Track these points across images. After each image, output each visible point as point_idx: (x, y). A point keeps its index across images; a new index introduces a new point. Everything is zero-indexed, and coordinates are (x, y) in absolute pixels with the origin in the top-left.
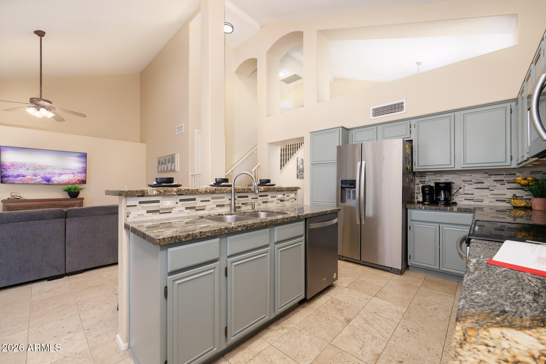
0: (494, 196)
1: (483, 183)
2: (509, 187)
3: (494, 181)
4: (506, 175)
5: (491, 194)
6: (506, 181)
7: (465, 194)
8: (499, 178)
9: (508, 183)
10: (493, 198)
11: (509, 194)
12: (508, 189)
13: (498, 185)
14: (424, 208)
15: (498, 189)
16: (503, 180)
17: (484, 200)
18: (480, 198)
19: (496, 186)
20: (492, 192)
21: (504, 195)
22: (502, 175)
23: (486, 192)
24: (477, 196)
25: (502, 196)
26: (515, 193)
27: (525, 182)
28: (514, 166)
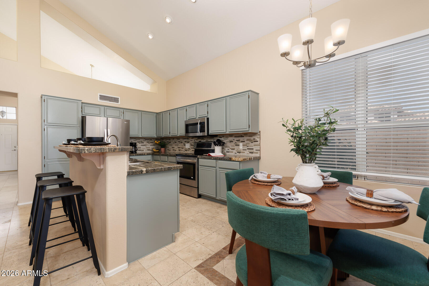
0: (147, 148)
1: (144, 143)
3: (147, 142)
5: (146, 148)
10: (147, 149)
11: (151, 147)
12: (151, 145)
18: (143, 149)
19: (147, 144)
21: (150, 148)
22: (149, 140)
23: (144, 147)
24: (142, 149)
25: (149, 148)
26: (153, 147)
27: (157, 143)
28: (156, 137)
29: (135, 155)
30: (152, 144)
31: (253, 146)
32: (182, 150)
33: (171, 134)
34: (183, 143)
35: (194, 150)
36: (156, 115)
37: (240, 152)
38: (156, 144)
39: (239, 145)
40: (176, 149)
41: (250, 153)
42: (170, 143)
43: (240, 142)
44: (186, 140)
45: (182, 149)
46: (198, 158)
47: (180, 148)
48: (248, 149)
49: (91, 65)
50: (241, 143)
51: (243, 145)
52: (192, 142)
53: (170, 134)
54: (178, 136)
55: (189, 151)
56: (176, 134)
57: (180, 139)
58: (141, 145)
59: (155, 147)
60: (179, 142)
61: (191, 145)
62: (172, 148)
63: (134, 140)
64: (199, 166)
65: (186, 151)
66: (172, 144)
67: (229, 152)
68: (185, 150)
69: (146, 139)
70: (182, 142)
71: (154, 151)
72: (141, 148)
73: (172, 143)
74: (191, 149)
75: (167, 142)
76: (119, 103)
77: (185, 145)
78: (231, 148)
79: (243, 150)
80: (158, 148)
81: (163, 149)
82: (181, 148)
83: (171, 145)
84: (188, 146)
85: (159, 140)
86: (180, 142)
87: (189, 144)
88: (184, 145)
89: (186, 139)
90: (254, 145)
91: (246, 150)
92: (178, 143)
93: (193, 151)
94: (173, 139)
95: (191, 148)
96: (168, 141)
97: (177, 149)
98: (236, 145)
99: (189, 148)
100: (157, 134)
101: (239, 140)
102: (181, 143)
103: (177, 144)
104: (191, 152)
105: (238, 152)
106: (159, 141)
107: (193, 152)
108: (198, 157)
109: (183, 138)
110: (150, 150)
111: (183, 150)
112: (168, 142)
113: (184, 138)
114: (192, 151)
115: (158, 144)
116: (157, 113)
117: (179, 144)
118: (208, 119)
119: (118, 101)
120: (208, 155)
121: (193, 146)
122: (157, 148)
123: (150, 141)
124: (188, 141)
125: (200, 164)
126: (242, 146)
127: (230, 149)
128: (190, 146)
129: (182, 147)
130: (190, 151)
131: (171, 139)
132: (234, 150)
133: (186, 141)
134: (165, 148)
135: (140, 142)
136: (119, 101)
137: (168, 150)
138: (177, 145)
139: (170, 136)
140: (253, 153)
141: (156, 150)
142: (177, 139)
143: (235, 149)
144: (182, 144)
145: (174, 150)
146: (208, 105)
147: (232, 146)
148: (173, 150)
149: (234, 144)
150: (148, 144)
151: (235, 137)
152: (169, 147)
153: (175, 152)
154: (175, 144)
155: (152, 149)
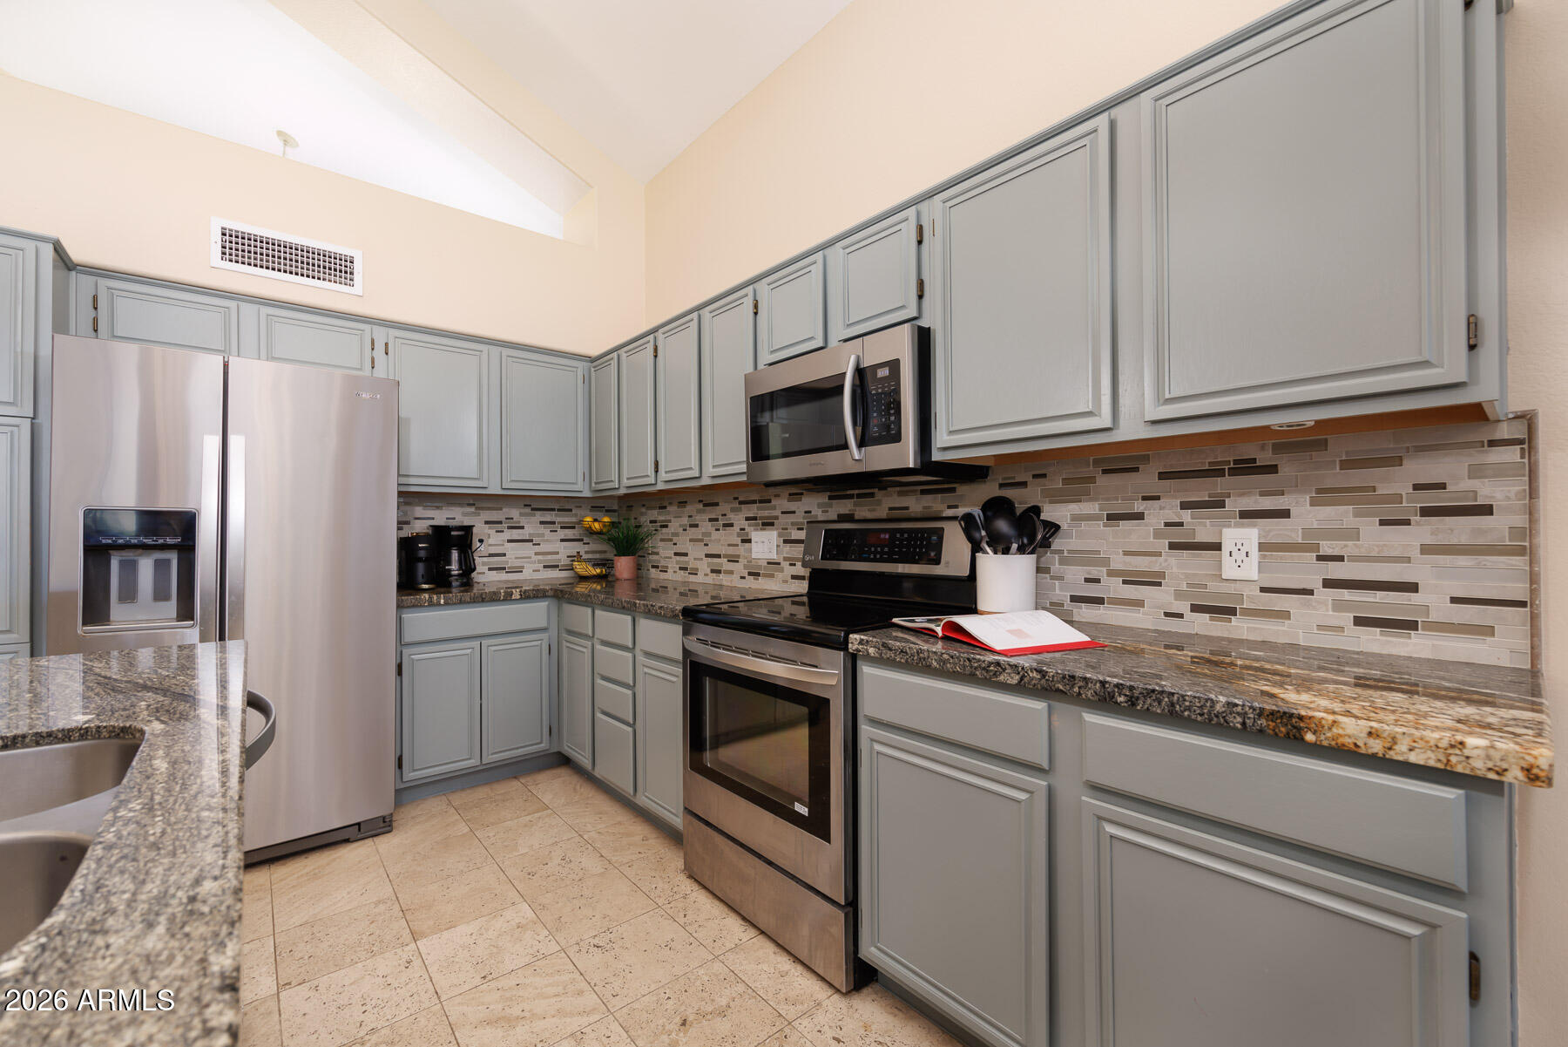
0: (540, 557)
1: (522, 528)
2: (563, 537)
3: (542, 523)
4: (559, 510)
5: (536, 554)
6: (559, 523)
7: (491, 555)
8: (548, 517)
9: (562, 528)
10: (539, 562)
11: (564, 552)
12: (562, 540)
13: (546, 531)
14: (442, 602)
15: (547, 541)
16: (554, 523)
17: (523, 567)
18: (518, 563)
19: (543, 535)
20: (537, 549)
21: (557, 553)
22: (553, 510)
23: (527, 549)
24: (511, 560)
25: (554, 557)
26: (574, 548)
27: (597, 526)
28: (587, 494)
29: (446, 604)
30: (569, 533)
31: (1415, 553)
32: (731, 572)
33: (663, 476)
34: (736, 529)
35: (805, 572)
36: (590, 370)
37: (1232, 611)
38: (591, 532)
39: (1217, 547)
40: (698, 564)
41: (1359, 621)
42: (666, 526)
43: (1230, 516)
44: (752, 510)
45: (731, 566)
46: (853, 660)
47: (718, 556)
48: (1329, 584)
49: (280, 133)
50: (1237, 526)
51: (1262, 547)
52: (793, 524)
53: (657, 471)
54: (706, 481)
55: (772, 576)
56: (691, 469)
57: (717, 504)
58: (509, 541)
59: (586, 552)
60: (711, 520)
61: (786, 541)
62: (676, 554)
63: (465, 514)
64: (865, 730)
65: (756, 575)
66: (676, 534)
67: (1099, 601)
68: (750, 574)
69: (534, 503)
70: (731, 525)
71: (576, 573)
72: (504, 555)
73: (675, 526)
74: (785, 565)
75: (651, 522)
76: (358, 287)
77: (749, 541)
78: (1114, 566)
79: (1263, 590)
80: (603, 556)
81: (624, 566)
82: (725, 556)
83: (671, 540)
84: (765, 545)
85: (607, 511)
86: (717, 520)
87: (775, 533)
88: (744, 541)
89: (754, 502)
90: (1426, 550)
91: (1311, 592)
92: (706, 526)
93: (802, 578)
94: (682, 504)
95: (785, 559)
96: (654, 514)
97: (704, 566)
98: (1173, 546)
99: (774, 556)
100: (594, 480)
101: (1221, 504)
102: (725, 525)
103: (704, 534)
104: (789, 583)
105: (1196, 608)
106: (606, 519)
107: (803, 587)
108: (852, 647)
109: (736, 498)
110: (557, 566)
111: (739, 568)
112: (655, 522)
113: (741, 499)
114: (794, 577)
115: (600, 533)
116: (592, 360)
117: (715, 535)
118: (924, 340)
119: (352, 273)
120: (939, 630)
121: (801, 548)
122: (597, 556)
123: (558, 519)
124: (766, 513)
125: (867, 707)
126: (1255, 553)
127: (1111, 573)
128: (778, 546)
129: (731, 551)
130: (779, 575)
131: (670, 504)
132: (1159, 584)
133: (755, 519)
134: (640, 553)
135: (500, 522)
136: (356, 276)
137: (653, 567)
138: (701, 540)
139: (661, 486)
140: (1412, 625)
141: (594, 565)
142: (701, 506)
143: (1162, 575)
144: (732, 536)
145: (686, 569)
146: (920, 229)
147: (1126, 553)
148: (681, 569)
149: (1158, 534)
150: (547, 532)
151: (1163, 476)
152: (657, 554)
153: (692, 578)
154: (692, 532)
155: (567, 561)
